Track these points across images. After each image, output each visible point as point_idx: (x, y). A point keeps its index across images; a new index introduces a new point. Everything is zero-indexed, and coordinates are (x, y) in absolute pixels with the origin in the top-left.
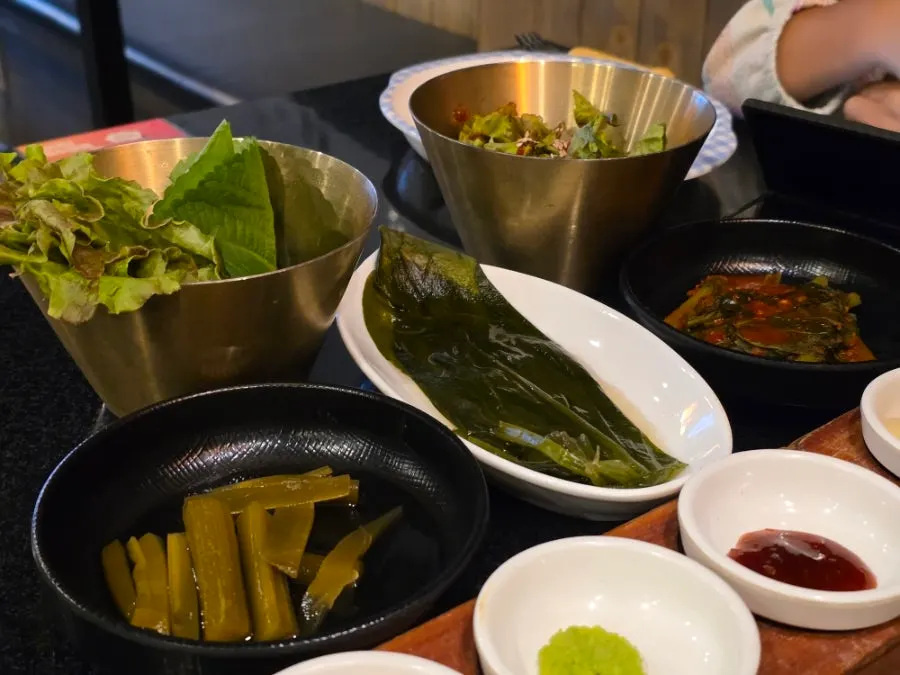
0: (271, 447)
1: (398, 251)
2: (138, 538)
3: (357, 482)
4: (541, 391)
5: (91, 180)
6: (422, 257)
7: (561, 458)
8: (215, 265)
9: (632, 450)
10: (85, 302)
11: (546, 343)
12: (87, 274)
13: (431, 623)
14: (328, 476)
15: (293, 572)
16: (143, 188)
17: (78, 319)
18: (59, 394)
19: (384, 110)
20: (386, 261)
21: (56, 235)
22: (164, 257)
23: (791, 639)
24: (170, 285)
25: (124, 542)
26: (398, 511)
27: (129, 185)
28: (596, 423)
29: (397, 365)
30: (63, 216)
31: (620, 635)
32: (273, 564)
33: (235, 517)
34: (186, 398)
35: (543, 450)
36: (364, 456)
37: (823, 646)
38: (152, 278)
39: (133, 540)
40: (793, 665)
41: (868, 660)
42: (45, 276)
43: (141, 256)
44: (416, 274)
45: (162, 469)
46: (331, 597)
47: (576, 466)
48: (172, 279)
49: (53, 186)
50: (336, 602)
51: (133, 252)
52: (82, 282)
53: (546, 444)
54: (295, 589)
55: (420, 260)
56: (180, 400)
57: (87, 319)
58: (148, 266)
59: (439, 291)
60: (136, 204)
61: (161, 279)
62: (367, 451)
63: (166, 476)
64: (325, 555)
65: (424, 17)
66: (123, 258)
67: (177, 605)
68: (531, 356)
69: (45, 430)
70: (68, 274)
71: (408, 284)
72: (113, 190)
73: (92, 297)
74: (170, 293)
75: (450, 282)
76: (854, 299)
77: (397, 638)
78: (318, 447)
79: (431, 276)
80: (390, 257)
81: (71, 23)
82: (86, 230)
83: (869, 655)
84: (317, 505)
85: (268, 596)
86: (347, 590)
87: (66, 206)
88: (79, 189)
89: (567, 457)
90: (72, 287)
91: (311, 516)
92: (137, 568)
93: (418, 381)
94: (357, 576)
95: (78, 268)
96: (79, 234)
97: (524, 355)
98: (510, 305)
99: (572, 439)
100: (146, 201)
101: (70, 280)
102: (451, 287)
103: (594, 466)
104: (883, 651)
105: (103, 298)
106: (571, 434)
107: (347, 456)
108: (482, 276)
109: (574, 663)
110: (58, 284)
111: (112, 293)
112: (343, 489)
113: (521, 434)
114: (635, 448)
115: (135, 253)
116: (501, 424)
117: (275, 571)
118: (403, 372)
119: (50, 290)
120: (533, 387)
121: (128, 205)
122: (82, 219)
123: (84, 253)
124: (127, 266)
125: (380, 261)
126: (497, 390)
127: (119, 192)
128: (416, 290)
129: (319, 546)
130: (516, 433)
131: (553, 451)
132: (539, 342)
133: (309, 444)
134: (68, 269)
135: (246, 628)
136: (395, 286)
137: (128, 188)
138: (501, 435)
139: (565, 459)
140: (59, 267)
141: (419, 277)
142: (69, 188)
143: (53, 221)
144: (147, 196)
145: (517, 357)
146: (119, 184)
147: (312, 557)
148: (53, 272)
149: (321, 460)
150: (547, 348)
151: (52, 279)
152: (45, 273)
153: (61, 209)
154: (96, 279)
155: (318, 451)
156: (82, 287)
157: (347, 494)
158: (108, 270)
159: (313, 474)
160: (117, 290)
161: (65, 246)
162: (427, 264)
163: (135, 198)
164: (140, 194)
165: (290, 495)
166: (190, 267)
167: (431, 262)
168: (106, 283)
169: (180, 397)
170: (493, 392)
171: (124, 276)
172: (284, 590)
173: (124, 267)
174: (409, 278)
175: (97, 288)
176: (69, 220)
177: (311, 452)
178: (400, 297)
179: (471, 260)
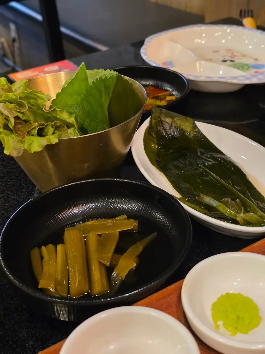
0: (103, 205)
1: (159, 117)
2: (45, 246)
3: (137, 221)
4: (220, 179)
5: (23, 92)
6: (169, 119)
7: (226, 212)
8: (76, 127)
9: (260, 206)
10: (19, 148)
11: (223, 157)
12: (20, 135)
13: (164, 290)
14: (125, 219)
15: (108, 264)
16: (46, 94)
17: (16, 155)
18: (19, 181)
19: (142, 55)
20: (154, 121)
21: (7, 119)
22: (52, 127)
24: (54, 140)
25: (40, 248)
26: (155, 234)
27: (39, 93)
28: (244, 194)
29: (157, 168)
30: (10, 110)
31: (250, 297)
32: (99, 260)
33: (85, 237)
34: (66, 186)
35: (218, 208)
36: (141, 210)
38: (47, 137)
39: (43, 247)
42: (3, 136)
43: (42, 127)
44: (167, 127)
45: (57, 216)
46: (123, 275)
47: (234, 216)
48: (55, 137)
49: (7, 96)
50: (126, 277)
51: (39, 125)
52: (18, 139)
53: (220, 205)
54: (109, 270)
55: (168, 120)
56: (63, 186)
57: (20, 155)
58: (46, 130)
59: (177, 134)
60: (42, 101)
61: (50, 137)
62: (143, 207)
63: (59, 218)
64: (122, 255)
65: (183, 8)
66: (35, 128)
67: (59, 277)
68: (217, 163)
69: (12, 197)
70: (12, 136)
71: (163, 131)
72: (33, 96)
73: (22, 145)
74: (54, 143)
75: (182, 130)
77: (149, 296)
78: (122, 205)
79: (173, 127)
80: (155, 119)
81: (39, 17)
82: (20, 115)
84: (120, 233)
85: (97, 274)
86: (130, 272)
87: (13, 105)
88: (17, 97)
89: (229, 212)
90: (14, 141)
91: (117, 237)
92: (44, 260)
93: (166, 175)
94: (135, 265)
95: (16, 132)
96: (17, 118)
97: (213, 162)
98: (208, 139)
99: (233, 202)
100: (46, 100)
101: (13, 138)
102: (182, 132)
103: (241, 216)
105: (26, 146)
106: (233, 200)
107: (134, 209)
108: (196, 127)
109: (227, 310)
110: (8, 140)
111: (29, 144)
112: (131, 225)
113: (210, 200)
114: (261, 205)
115: (40, 126)
116: (201, 195)
117: (100, 263)
118: (160, 171)
119: (5, 143)
120: (216, 177)
121: (39, 102)
122: (19, 111)
123: (19, 126)
124: (37, 131)
125: (151, 121)
126: (200, 179)
127: (36, 97)
128: (167, 133)
129: (120, 250)
130: (208, 200)
131: (222, 209)
132: (220, 156)
133: (118, 204)
134: (12, 133)
135: (87, 288)
136: (158, 133)
137: (39, 95)
138: (201, 200)
139: (228, 213)
140: (8, 132)
141: (168, 128)
142: (14, 97)
143: (6, 113)
144: (47, 98)
145: (210, 163)
146: (35, 93)
147: (117, 256)
148: (6, 135)
149: (121, 212)
150: (224, 159)
151: (6, 138)
152: (2, 135)
153: (10, 107)
154: (24, 137)
155: (122, 207)
156: (18, 141)
157: (132, 228)
158: (29, 133)
159: (118, 218)
160: (32, 142)
161: (11, 123)
162: (172, 122)
163: (42, 99)
164: (44, 97)
165: (108, 228)
166: (65, 129)
167: (173, 121)
168: (28, 138)
169: (63, 185)
170: (198, 180)
171: (35, 136)
172: (104, 271)
173: (35, 132)
174: (164, 129)
175: (24, 141)
176: (13, 111)
177: (119, 207)
178: (160, 137)
179: (191, 120)
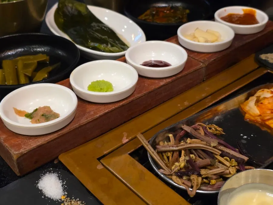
1: (64, 3)
3: (49, 56)
6: (71, 4)
11: (103, 25)
15: (30, 75)
23: (149, 80)
26: (59, 64)
29: (63, 31)
31: (108, 81)
32: (24, 73)
37: (157, 81)
40: (149, 85)
41: (167, 83)
44: (70, 9)
54: (31, 78)
59: (76, 13)
68: (100, 28)
71: (67, 12)
76: (188, 11)
79: (73, 9)
80: (62, 4)
83: (167, 82)
84: (38, 62)
91: (36, 64)
94: (47, 76)
97: (98, 28)
99: (106, 46)
102: (79, 12)
104: (171, 82)
108: (87, 9)
109: (96, 87)
112: (44, 58)
125: (59, 5)
128: (70, 13)
130: (92, 44)
136: (64, 12)
147: (35, 72)
149: (39, 52)
162: (72, 6)
167: (74, 6)
174: (67, 10)
178: (65, 15)
179: (84, 5)
